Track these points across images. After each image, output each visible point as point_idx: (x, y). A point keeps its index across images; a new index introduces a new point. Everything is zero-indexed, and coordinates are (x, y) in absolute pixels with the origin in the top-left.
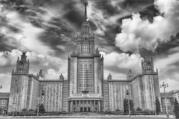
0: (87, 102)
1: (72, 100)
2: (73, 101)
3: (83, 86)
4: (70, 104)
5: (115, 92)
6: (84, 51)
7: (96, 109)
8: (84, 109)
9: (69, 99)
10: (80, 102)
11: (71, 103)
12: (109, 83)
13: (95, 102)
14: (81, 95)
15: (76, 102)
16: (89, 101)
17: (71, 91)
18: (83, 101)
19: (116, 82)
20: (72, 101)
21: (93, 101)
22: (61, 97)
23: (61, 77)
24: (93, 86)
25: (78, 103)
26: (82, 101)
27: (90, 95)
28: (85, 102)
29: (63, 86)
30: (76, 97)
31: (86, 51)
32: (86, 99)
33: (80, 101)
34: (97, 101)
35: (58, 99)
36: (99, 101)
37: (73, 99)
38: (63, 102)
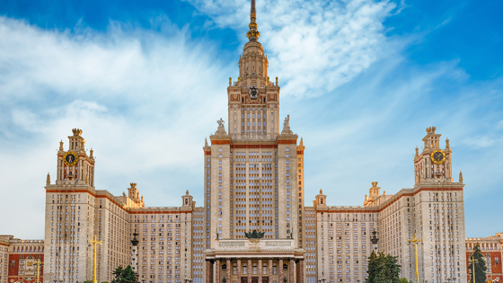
0: (260, 261)
1: (217, 256)
2: (221, 260)
3: (247, 224)
4: (212, 267)
5: (334, 239)
6: (248, 128)
7: (285, 281)
8: (250, 280)
9: (208, 256)
10: (239, 262)
11: (215, 265)
12: (319, 214)
13: (281, 262)
14: (243, 244)
15: (228, 262)
16: (265, 260)
17: (213, 235)
18: (249, 259)
19: (336, 212)
20: (217, 259)
21: (276, 260)
22: (189, 252)
23: (187, 199)
24: (274, 222)
25: (235, 265)
26: (244, 260)
27: (267, 244)
28: (252, 263)
29: (193, 222)
30: (229, 249)
31: (254, 128)
33: (239, 259)
34: (289, 259)
35: (179, 256)
36: (293, 259)
37: (218, 254)
38: (193, 264)
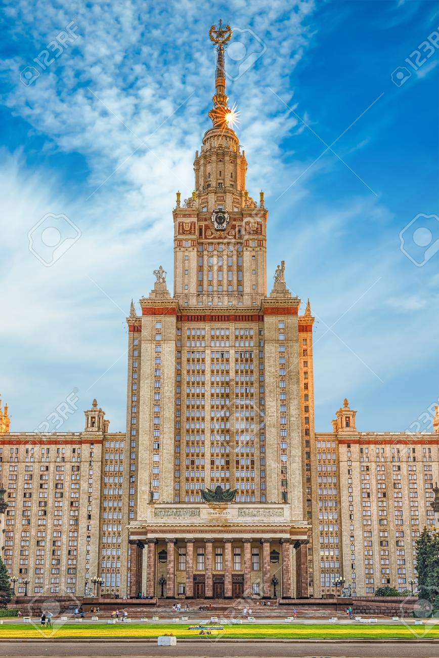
0: (228, 546)
1: (150, 536)
2: (157, 542)
3: (208, 466)
4: (140, 556)
5: (373, 497)
6: (210, 283)
7: (274, 583)
8: (209, 582)
9: (133, 533)
10: (190, 547)
11: (145, 551)
12: (343, 449)
13: (267, 548)
14: (195, 513)
15: (171, 547)
16: (238, 543)
17: (143, 489)
18: (209, 541)
19: (376, 442)
20: (150, 541)
21: (258, 543)
22: (95, 522)
23: (96, 418)
24: (257, 465)
25: (182, 551)
26: (199, 543)
27: (241, 512)
28: (214, 548)
29: (104, 462)
30: (171, 521)
31: (220, 283)
32: (220, 532)
33: (190, 541)
34: (280, 542)
35: (77, 530)
36: (288, 541)
37: (153, 532)
38: (102, 546)
